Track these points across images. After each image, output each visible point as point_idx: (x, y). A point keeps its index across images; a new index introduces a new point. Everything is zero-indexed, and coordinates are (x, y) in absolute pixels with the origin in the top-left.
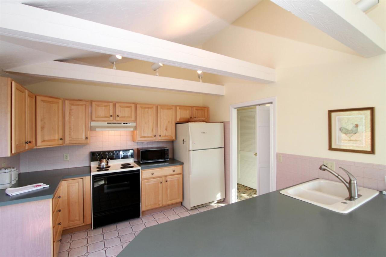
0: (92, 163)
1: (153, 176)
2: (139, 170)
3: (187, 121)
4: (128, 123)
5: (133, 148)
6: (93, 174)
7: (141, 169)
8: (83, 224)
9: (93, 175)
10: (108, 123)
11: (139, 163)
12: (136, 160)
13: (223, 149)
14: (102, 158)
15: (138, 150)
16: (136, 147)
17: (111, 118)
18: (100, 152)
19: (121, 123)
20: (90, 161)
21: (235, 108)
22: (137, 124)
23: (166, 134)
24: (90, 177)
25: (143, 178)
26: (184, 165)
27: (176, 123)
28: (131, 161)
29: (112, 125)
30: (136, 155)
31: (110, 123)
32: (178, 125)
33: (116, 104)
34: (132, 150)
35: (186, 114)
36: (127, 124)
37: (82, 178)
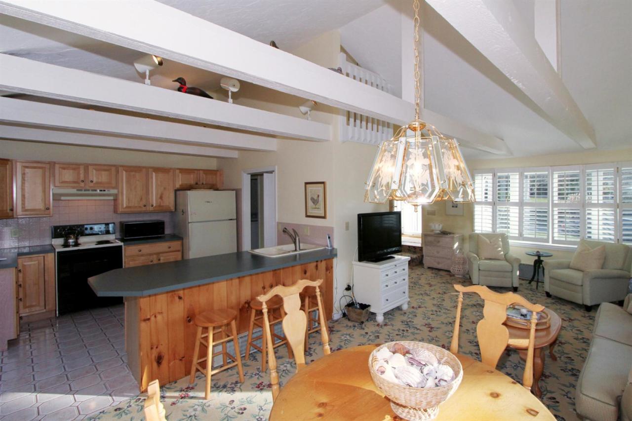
0: (53, 240)
1: (140, 253)
2: (121, 247)
3: (190, 188)
4: (106, 190)
5: (114, 222)
6: (57, 250)
7: (124, 245)
8: (45, 311)
9: (58, 252)
10: (77, 190)
11: (122, 240)
12: (119, 237)
13: (235, 221)
14: (70, 234)
15: (121, 224)
16: (119, 219)
17: (82, 184)
18: (66, 226)
19: (96, 190)
20: (51, 238)
21: (249, 174)
22: (118, 191)
23: (160, 204)
24: (53, 254)
25: (126, 255)
26: (184, 240)
27: (176, 191)
28: (111, 237)
29: (83, 192)
30: (118, 230)
31: (81, 190)
32: (178, 192)
33: (89, 166)
34: (113, 224)
35: (191, 179)
36: (104, 191)
37: (43, 255)
